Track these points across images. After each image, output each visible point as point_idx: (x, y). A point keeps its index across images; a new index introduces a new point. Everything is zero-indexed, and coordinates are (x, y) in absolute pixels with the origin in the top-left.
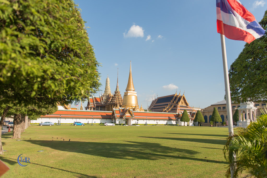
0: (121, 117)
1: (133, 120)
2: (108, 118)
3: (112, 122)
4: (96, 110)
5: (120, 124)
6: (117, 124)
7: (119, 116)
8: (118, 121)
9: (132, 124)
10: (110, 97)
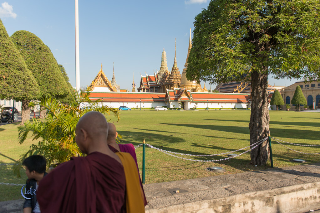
0: (176, 100)
1: (191, 104)
2: (162, 101)
3: (165, 105)
4: (150, 91)
5: (175, 109)
6: (171, 109)
7: (173, 98)
8: (172, 105)
9: (189, 108)
10: (167, 75)
